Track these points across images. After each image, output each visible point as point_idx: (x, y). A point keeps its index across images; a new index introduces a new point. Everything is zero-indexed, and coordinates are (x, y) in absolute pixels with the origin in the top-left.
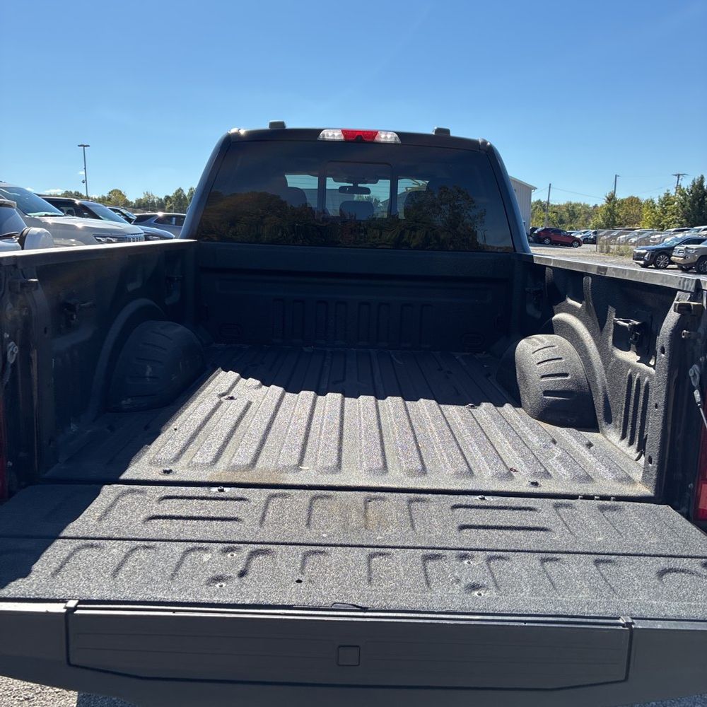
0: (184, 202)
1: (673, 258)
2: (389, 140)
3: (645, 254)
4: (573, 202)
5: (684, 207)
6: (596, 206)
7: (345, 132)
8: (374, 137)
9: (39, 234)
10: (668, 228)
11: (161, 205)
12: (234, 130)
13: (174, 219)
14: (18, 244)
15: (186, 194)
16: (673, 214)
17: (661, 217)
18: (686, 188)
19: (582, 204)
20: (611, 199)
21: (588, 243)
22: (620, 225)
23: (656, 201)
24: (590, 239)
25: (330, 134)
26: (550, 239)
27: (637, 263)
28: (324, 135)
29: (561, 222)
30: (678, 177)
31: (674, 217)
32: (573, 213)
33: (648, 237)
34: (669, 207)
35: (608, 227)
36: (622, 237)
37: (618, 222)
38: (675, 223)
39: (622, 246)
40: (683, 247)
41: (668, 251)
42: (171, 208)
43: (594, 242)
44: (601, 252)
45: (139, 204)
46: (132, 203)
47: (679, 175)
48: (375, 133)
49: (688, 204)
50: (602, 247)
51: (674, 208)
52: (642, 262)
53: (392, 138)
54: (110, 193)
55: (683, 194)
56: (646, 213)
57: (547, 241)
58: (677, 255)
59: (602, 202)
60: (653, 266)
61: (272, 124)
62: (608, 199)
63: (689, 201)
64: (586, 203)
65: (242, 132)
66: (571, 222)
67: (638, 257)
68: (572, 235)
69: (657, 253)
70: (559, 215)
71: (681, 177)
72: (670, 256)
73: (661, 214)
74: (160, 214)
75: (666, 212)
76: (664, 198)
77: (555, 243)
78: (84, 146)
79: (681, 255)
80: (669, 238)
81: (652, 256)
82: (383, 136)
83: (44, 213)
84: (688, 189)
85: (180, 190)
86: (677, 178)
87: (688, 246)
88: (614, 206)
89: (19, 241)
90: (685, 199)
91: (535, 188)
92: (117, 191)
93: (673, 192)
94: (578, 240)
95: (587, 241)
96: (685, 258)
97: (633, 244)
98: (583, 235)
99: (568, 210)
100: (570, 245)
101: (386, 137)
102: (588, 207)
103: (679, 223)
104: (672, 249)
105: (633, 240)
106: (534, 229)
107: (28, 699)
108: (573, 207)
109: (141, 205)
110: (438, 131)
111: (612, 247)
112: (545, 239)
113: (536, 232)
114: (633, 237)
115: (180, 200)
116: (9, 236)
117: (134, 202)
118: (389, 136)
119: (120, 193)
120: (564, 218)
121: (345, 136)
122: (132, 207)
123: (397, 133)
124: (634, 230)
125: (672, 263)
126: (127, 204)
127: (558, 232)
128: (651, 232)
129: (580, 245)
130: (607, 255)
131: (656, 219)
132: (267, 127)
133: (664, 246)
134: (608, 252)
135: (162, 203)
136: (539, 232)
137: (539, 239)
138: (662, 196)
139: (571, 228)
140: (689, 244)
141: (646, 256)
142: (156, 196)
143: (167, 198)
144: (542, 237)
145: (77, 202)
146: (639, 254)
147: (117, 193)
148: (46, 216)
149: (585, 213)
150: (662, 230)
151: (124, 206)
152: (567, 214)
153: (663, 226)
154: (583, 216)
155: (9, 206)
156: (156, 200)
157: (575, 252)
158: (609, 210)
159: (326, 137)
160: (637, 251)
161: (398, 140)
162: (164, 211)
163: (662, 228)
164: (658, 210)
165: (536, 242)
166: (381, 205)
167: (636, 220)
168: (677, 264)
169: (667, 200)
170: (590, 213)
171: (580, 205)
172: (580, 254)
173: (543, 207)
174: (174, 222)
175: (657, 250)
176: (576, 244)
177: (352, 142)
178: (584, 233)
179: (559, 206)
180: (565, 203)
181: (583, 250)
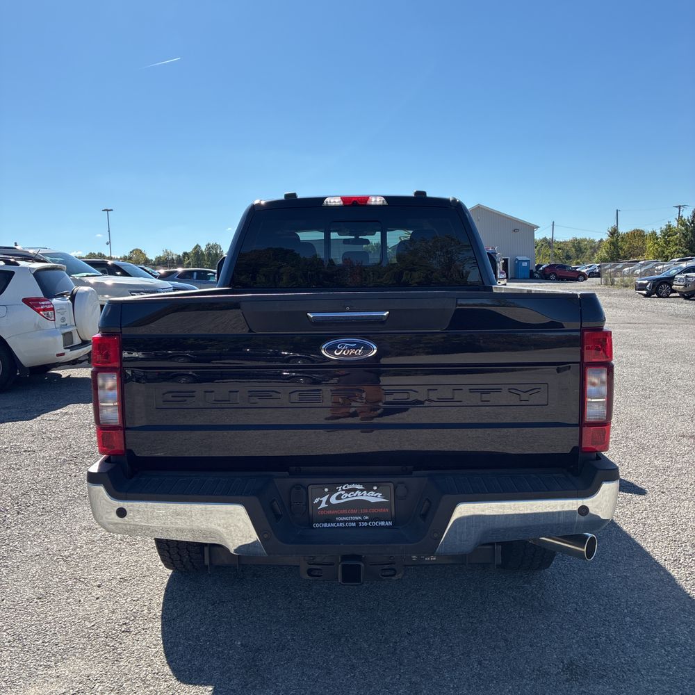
0: (201, 258)
1: (674, 287)
2: (378, 203)
3: (647, 284)
4: (579, 237)
5: (686, 236)
6: (601, 241)
7: (344, 199)
8: (366, 201)
9: (86, 293)
10: (672, 259)
11: (180, 261)
12: (256, 202)
13: (195, 274)
14: (69, 301)
15: (204, 250)
16: (676, 245)
17: (664, 247)
18: (686, 218)
19: (588, 238)
20: (614, 233)
21: (594, 277)
22: (625, 257)
23: (658, 233)
24: (596, 273)
25: (332, 201)
26: (555, 274)
27: (639, 293)
28: (327, 202)
29: (568, 257)
30: (680, 209)
31: (678, 247)
32: (579, 248)
33: (653, 268)
34: (672, 238)
35: (612, 260)
36: (626, 269)
37: (622, 255)
38: (678, 253)
39: (625, 278)
40: (683, 276)
41: (669, 281)
42: (189, 264)
43: (598, 275)
44: (606, 284)
45: (158, 261)
46: (152, 260)
47: (680, 207)
48: (366, 198)
49: (690, 234)
50: (606, 280)
51: (677, 238)
52: (644, 292)
53: (380, 201)
54: (131, 252)
55: (684, 224)
56: (649, 244)
57: (553, 277)
58: (678, 283)
59: (606, 237)
60: (655, 295)
61: (287, 196)
62: (611, 233)
63: (691, 231)
64: (592, 239)
65: (263, 203)
66: (578, 258)
67: (641, 287)
68: (578, 270)
69: (658, 283)
70: (566, 251)
71: (682, 208)
72: (671, 285)
73: (664, 245)
74: (180, 270)
75: (669, 243)
76: (666, 230)
77: (561, 279)
78: (108, 210)
79: (681, 283)
80: (672, 268)
81: (653, 286)
82: (373, 200)
83: (85, 274)
84: (688, 220)
85: (198, 246)
86: (678, 209)
87: (688, 274)
88: (617, 240)
89: (70, 299)
90: (686, 229)
91: (537, 227)
92: (137, 250)
93: (674, 224)
94: (583, 275)
95: (593, 274)
96: (685, 286)
97: (637, 275)
98: (588, 269)
99: (574, 246)
100: (576, 280)
101: (376, 201)
102: (593, 241)
103: (683, 252)
104: (672, 278)
105: (638, 271)
106: (539, 266)
107: (125, 624)
108: (579, 243)
109: (161, 262)
110: (417, 193)
111: (616, 279)
112: (551, 274)
113: (541, 269)
114: (638, 269)
115: (198, 255)
116: (62, 295)
117: (154, 260)
118: (378, 200)
119: (141, 252)
120: (570, 254)
121: (344, 202)
122: (152, 264)
123: (384, 197)
124: (638, 261)
125: (674, 291)
126: (147, 262)
127: (563, 267)
128: (655, 263)
129: (585, 279)
130: (612, 288)
131: (659, 249)
132: (282, 197)
133: (665, 276)
134: (612, 284)
135: (180, 260)
136: (544, 269)
137: (544, 274)
138: (664, 227)
139: (578, 263)
140: (690, 272)
141: (648, 286)
142: (174, 253)
143: (185, 254)
144: (547, 273)
145: (110, 262)
146: (641, 285)
147: (138, 252)
148: (87, 276)
149: (591, 248)
150: (666, 261)
151: (144, 264)
152: (574, 250)
153: (667, 257)
154: (589, 250)
155: (61, 269)
156: (174, 257)
157: (581, 286)
158: (612, 243)
159: (329, 203)
160: (639, 282)
161: (385, 203)
162: (183, 267)
163: (666, 259)
164: (661, 242)
165: (542, 279)
166: (390, 250)
167: (641, 251)
168: (679, 292)
169: (668, 232)
170: (594, 247)
171: (585, 240)
172: (585, 288)
173: (549, 243)
174: (195, 277)
175: (658, 280)
176: (581, 278)
177: (349, 206)
178: (589, 267)
179: (565, 243)
180: (571, 239)
181: (589, 284)
